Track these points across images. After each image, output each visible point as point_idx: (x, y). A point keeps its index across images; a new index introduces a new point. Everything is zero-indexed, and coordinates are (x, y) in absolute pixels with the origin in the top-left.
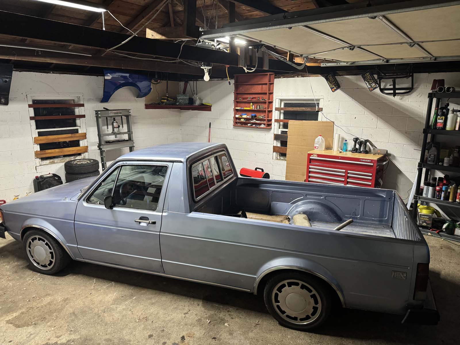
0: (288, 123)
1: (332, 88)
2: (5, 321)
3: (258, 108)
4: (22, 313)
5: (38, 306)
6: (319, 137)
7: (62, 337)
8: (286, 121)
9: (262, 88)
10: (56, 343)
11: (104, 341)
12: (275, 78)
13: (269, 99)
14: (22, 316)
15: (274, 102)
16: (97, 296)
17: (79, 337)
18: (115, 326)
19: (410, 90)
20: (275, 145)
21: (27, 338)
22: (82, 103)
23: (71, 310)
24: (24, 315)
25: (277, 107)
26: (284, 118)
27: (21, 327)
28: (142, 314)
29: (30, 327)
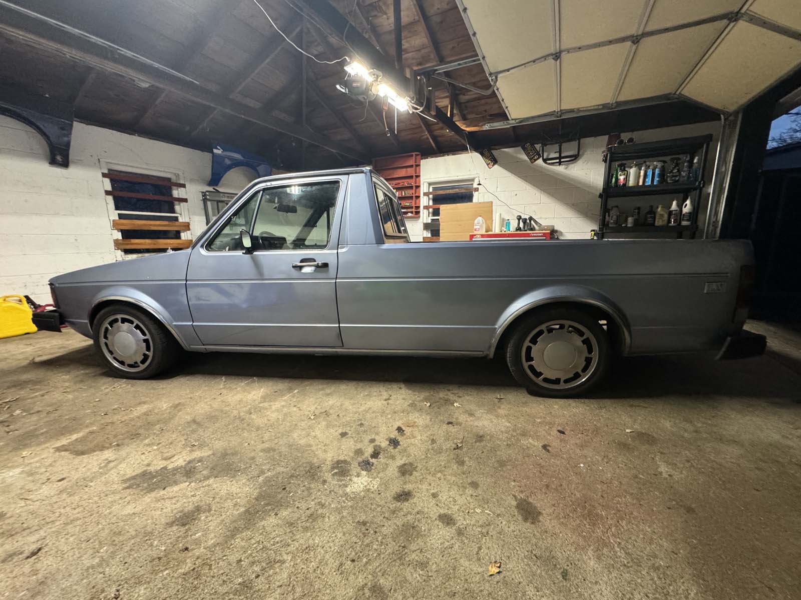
0: (439, 209)
1: (488, 165)
2: (53, 448)
3: (403, 194)
4: (92, 432)
5: (123, 420)
6: (479, 218)
7: (176, 458)
8: (437, 206)
9: (407, 171)
10: (165, 468)
11: (262, 452)
12: (422, 159)
13: (416, 183)
14: (91, 437)
15: (422, 186)
16: (232, 396)
17: (210, 452)
18: (276, 430)
19: (575, 158)
20: (425, 236)
21: (100, 468)
22: (182, 182)
23: (189, 418)
24: (94, 435)
25: (425, 191)
26: (433, 204)
27: (88, 453)
28: (316, 408)
29: (106, 452)
